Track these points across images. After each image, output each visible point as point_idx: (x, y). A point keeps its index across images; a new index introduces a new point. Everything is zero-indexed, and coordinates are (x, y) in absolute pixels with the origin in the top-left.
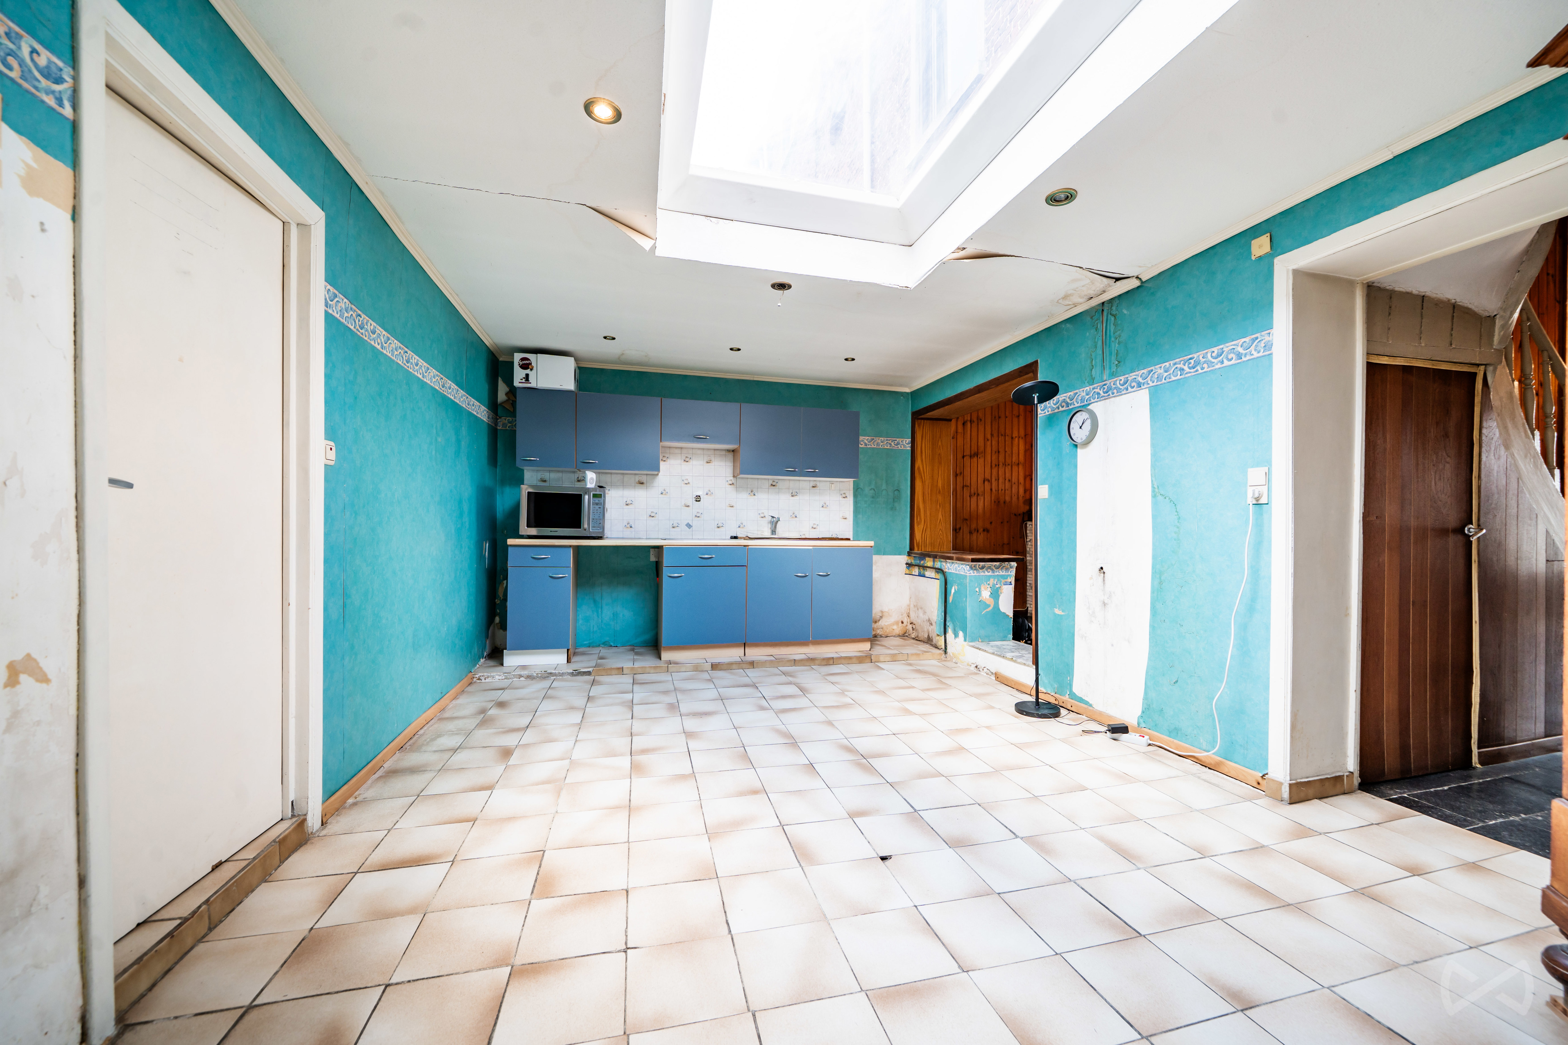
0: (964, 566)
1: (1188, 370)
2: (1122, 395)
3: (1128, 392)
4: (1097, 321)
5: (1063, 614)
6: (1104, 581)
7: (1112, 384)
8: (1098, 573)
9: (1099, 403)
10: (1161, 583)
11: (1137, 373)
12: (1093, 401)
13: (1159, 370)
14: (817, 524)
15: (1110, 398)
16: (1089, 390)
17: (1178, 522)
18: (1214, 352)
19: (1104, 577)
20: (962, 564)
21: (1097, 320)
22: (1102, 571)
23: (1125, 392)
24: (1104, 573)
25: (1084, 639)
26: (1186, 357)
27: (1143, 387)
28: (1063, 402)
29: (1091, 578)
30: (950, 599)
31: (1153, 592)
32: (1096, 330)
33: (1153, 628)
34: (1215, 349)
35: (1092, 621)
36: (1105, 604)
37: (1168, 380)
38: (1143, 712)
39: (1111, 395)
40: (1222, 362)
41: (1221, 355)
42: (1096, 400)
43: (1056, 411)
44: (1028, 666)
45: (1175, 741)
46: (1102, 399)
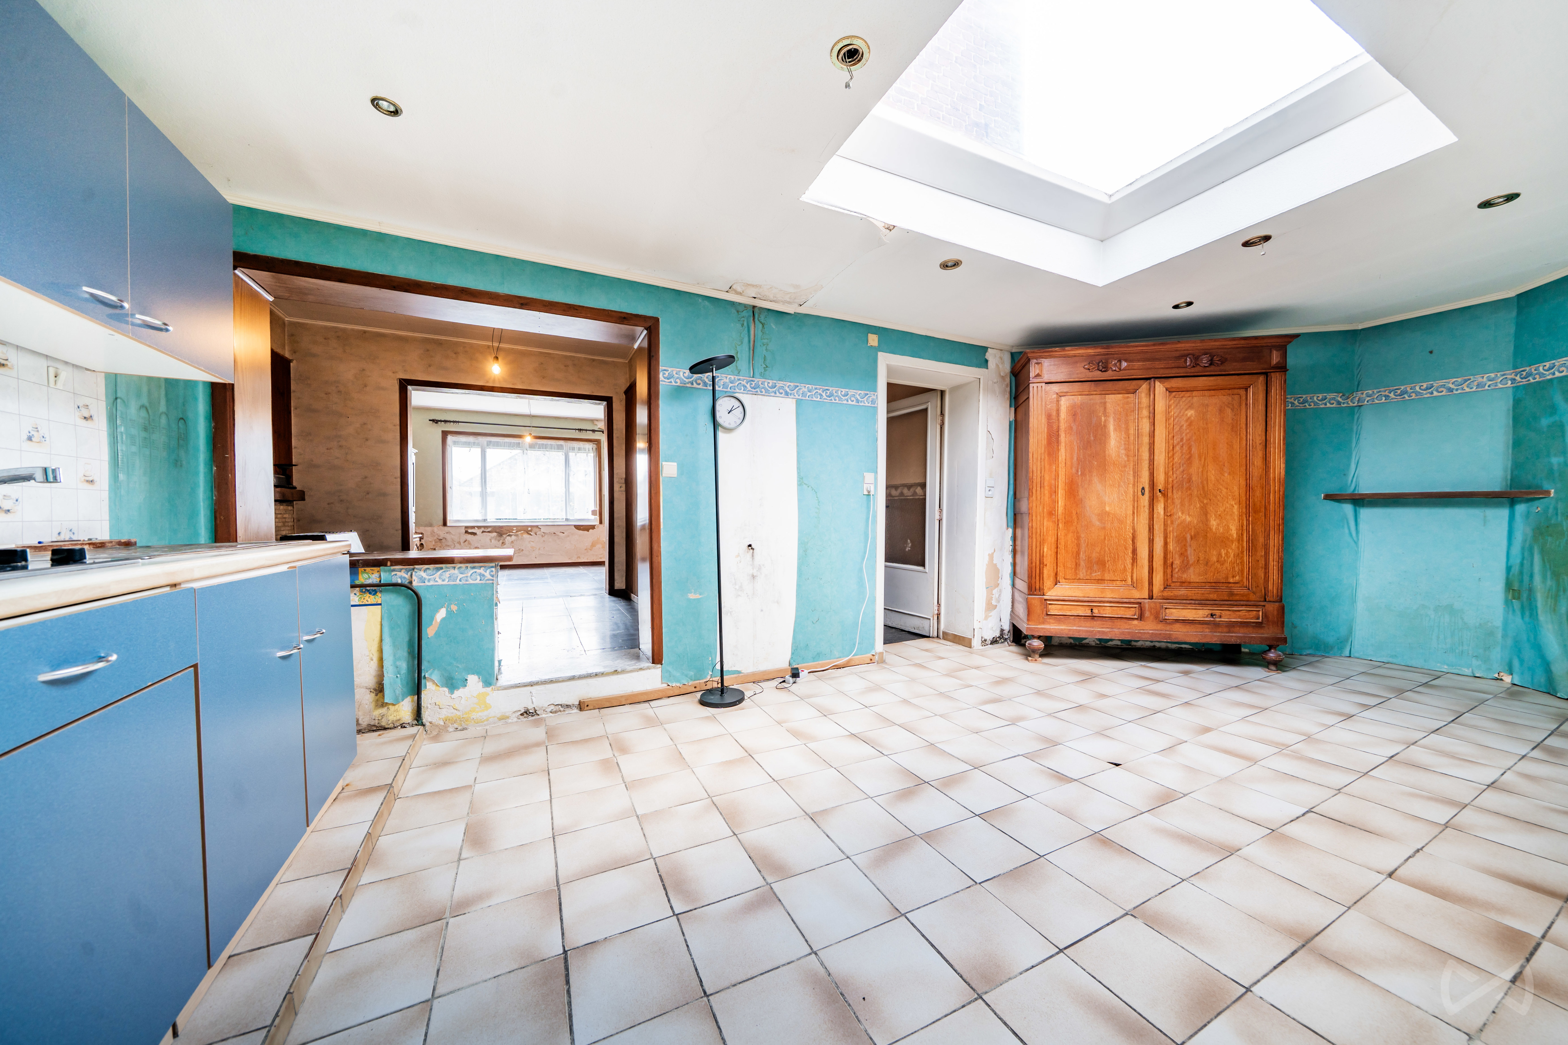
0: (482, 571)
1: (825, 397)
2: (771, 396)
3: (776, 395)
4: (743, 319)
5: (700, 597)
6: (753, 556)
7: (760, 383)
8: (747, 550)
9: (745, 395)
10: (805, 551)
11: (785, 383)
12: (738, 391)
13: (804, 388)
15: (758, 394)
16: (733, 378)
17: (818, 505)
19: (753, 552)
20: (474, 568)
21: (743, 317)
22: (750, 548)
23: (773, 394)
24: (753, 549)
25: (729, 614)
26: (824, 387)
27: (789, 396)
28: (699, 379)
29: (738, 556)
31: (799, 559)
32: (742, 326)
33: (799, 586)
34: (843, 390)
35: (739, 595)
36: (753, 577)
37: (810, 399)
38: (792, 654)
39: (759, 393)
40: (847, 400)
41: (847, 396)
42: (742, 391)
43: (688, 385)
44: (648, 668)
45: (820, 662)
46: (749, 392)
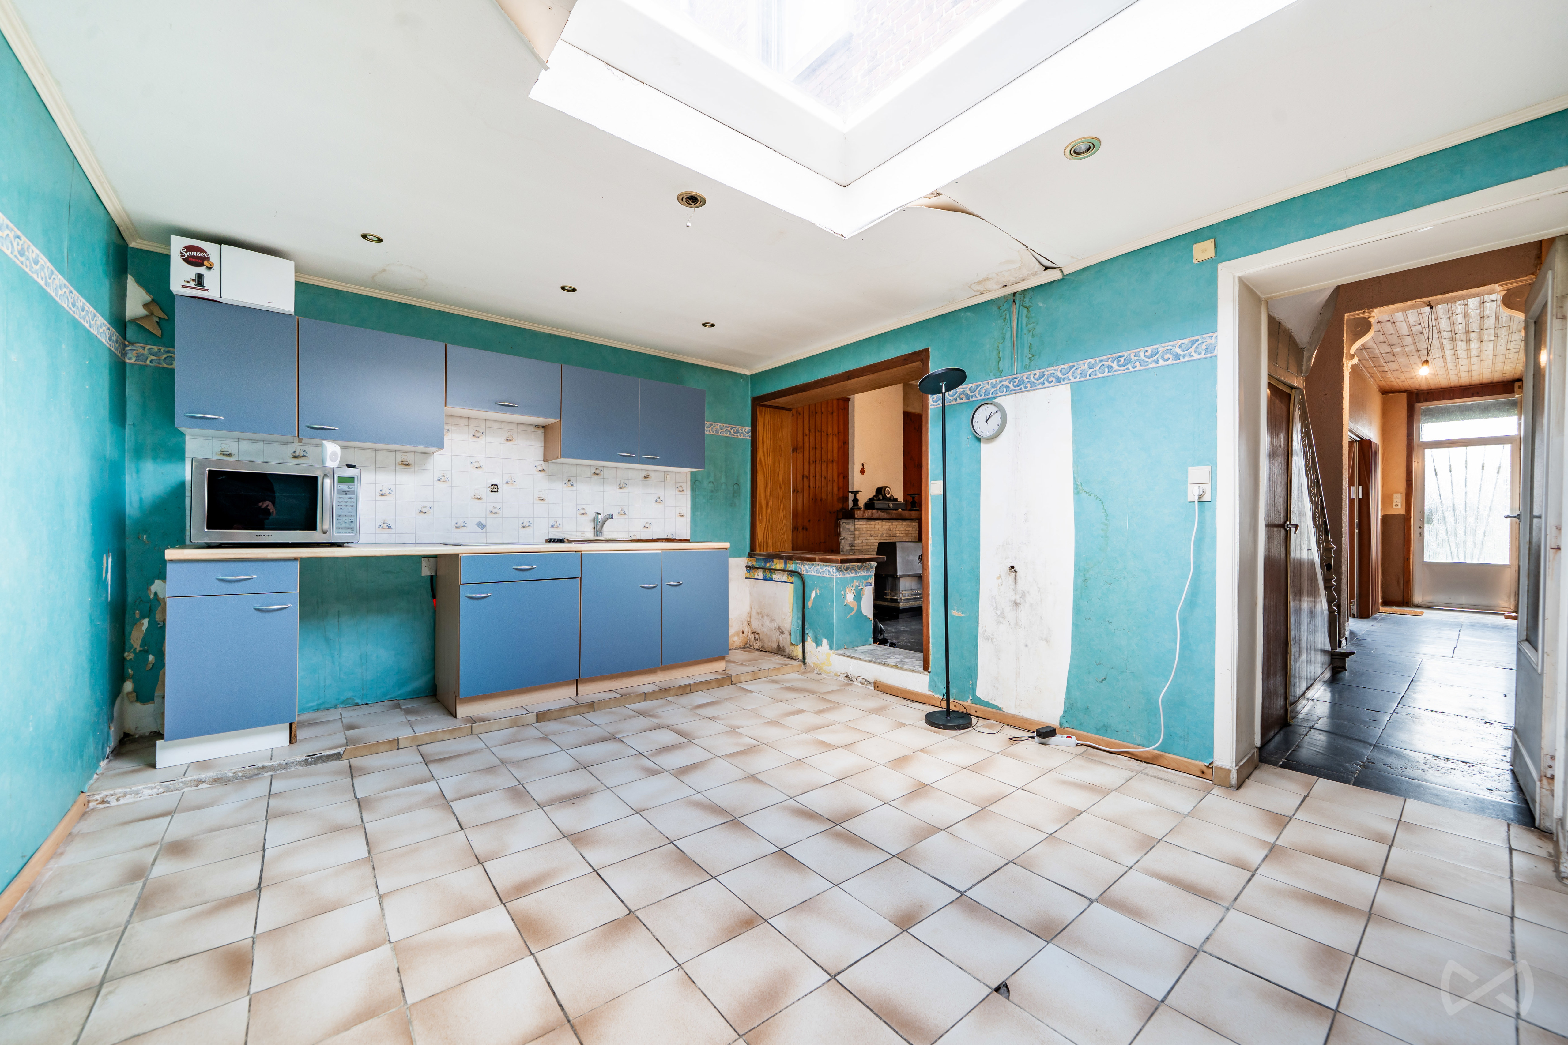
0: (829, 568)
1: (1117, 368)
2: (1037, 389)
3: (1044, 386)
4: (1005, 312)
5: (963, 615)
6: (1015, 580)
7: (1024, 378)
8: (1008, 572)
9: (1008, 396)
10: (1085, 581)
11: (1055, 368)
12: (1000, 394)
13: (1083, 366)
14: (650, 522)
15: (1022, 392)
16: (995, 383)
17: (1106, 519)
18: (1147, 351)
19: (1015, 576)
20: (826, 566)
21: (1005, 310)
22: (1013, 570)
23: (1041, 386)
24: (1016, 572)
25: (990, 640)
26: (1114, 355)
27: (1062, 382)
28: (962, 394)
29: (999, 578)
30: (810, 604)
31: (1075, 590)
32: (1004, 321)
33: (1076, 626)
34: (1149, 349)
35: (1001, 622)
36: (1016, 604)
37: (1093, 377)
38: (1065, 712)
39: (1024, 389)
40: (1157, 362)
41: (1156, 355)
42: (1004, 393)
43: (952, 403)
44: (918, 672)
45: (1105, 738)
46: (1011, 392)
